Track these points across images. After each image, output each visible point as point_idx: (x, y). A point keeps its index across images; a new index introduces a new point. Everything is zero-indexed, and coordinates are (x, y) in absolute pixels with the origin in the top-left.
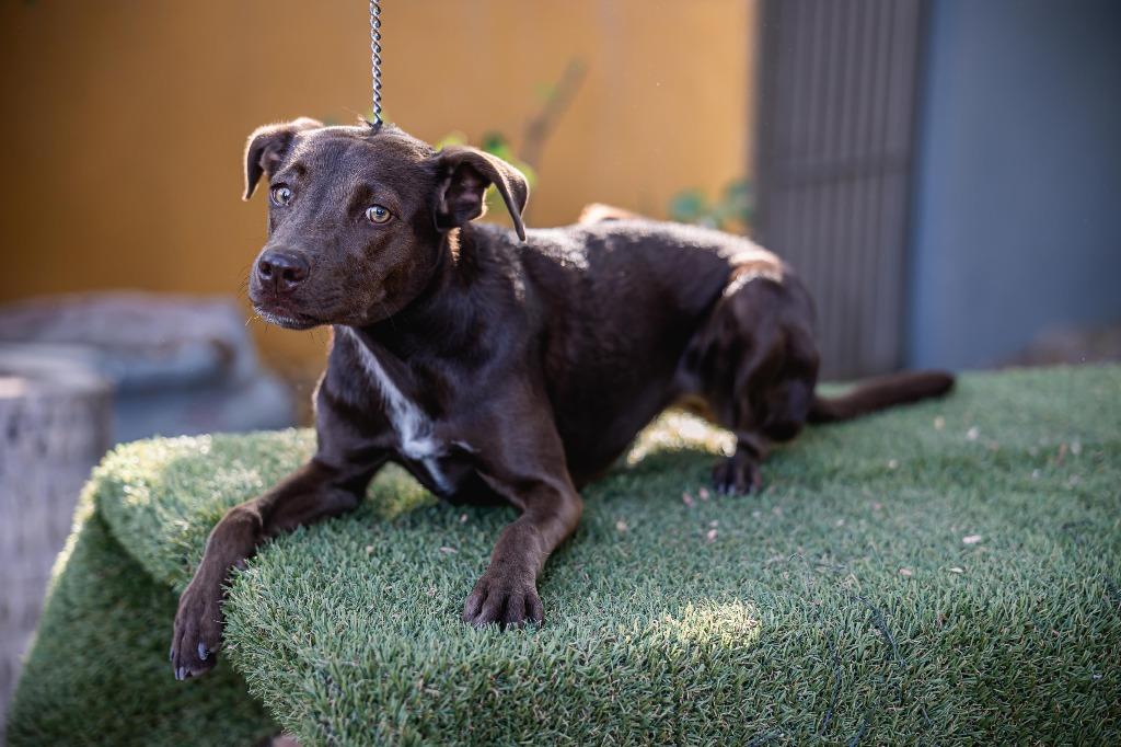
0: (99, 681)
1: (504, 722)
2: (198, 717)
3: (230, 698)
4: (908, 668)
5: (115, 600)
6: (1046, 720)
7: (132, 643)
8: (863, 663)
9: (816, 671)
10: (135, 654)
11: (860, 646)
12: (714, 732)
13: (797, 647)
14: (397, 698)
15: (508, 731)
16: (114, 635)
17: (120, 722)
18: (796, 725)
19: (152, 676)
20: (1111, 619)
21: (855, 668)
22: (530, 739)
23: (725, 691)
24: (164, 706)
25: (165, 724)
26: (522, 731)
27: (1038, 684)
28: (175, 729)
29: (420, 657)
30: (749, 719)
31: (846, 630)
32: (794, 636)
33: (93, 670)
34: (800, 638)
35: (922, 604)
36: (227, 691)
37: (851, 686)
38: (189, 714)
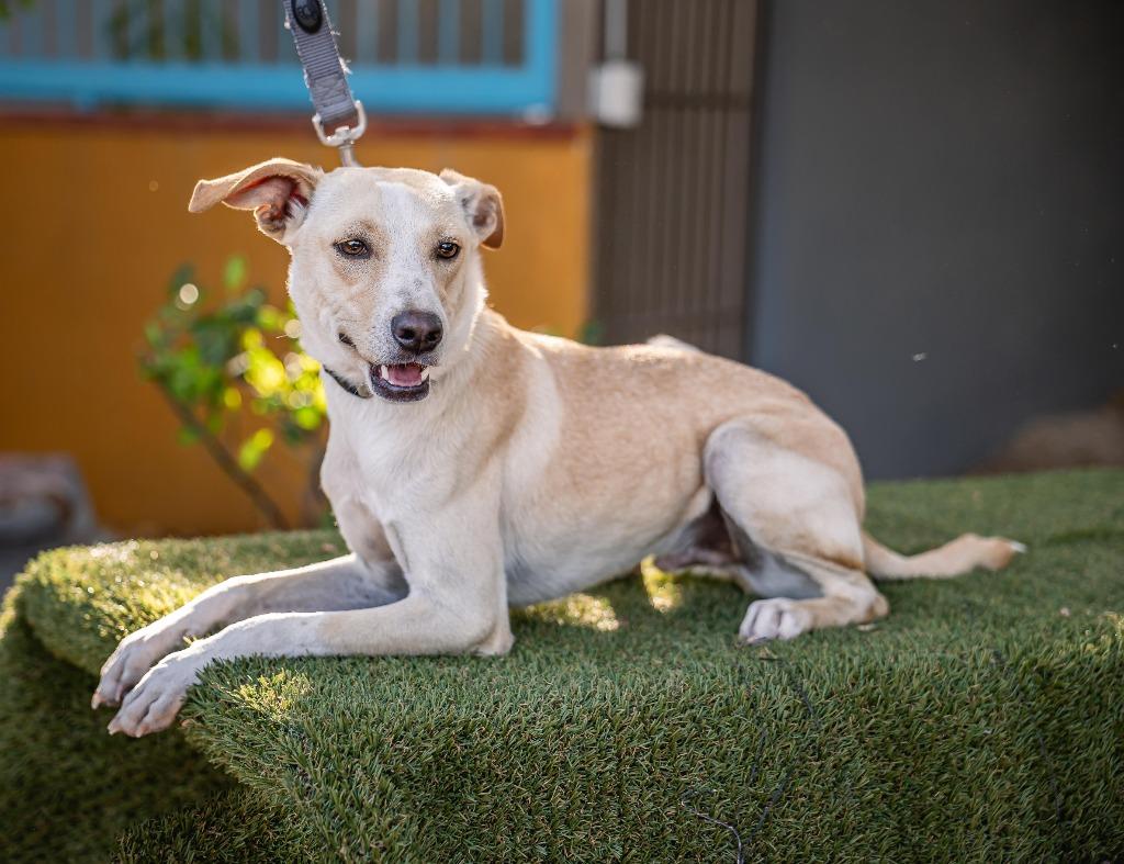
0: (19, 782)
1: (465, 775)
2: (118, 814)
3: (150, 795)
4: (824, 727)
5: (36, 703)
6: (943, 773)
7: (54, 743)
8: (784, 721)
9: (742, 728)
10: (56, 755)
11: (781, 707)
12: (653, 785)
13: (724, 706)
14: (371, 751)
15: (469, 782)
16: (35, 737)
17: (40, 822)
18: (725, 778)
19: (73, 776)
20: (998, 681)
21: (777, 726)
22: (488, 790)
23: (662, 747)
24: (85, 805)
25: (86, 823)
26: (481, 783)
27: (937, 740)
28: (96, 826)
29: (388, 716)
30: (683, 774)
31: (767, 691)
32: (721, 698)
33: (13, 772)
34: (727, 700)
35: (832, 669)
36: (147, 789)
37: (773, 743)
38: (110, 811)
